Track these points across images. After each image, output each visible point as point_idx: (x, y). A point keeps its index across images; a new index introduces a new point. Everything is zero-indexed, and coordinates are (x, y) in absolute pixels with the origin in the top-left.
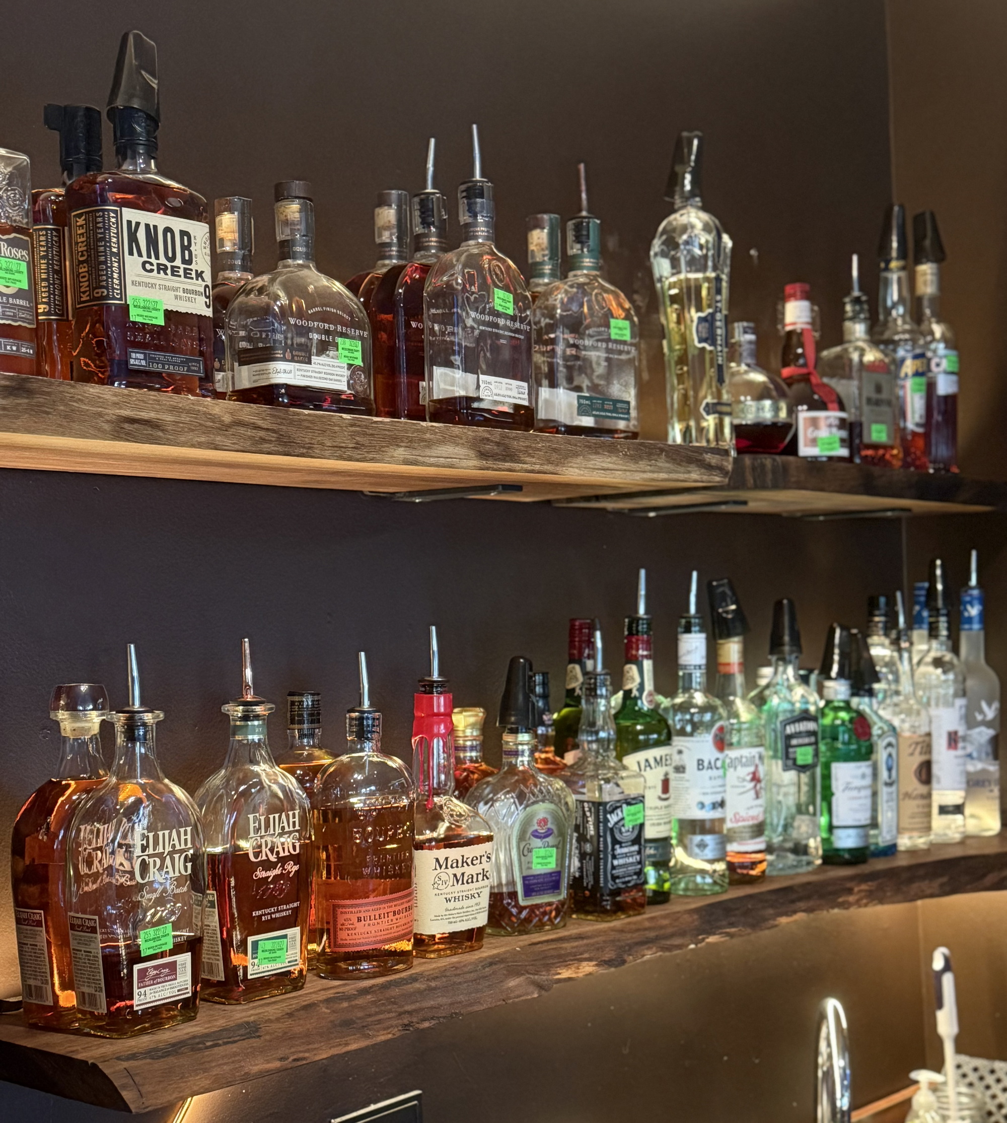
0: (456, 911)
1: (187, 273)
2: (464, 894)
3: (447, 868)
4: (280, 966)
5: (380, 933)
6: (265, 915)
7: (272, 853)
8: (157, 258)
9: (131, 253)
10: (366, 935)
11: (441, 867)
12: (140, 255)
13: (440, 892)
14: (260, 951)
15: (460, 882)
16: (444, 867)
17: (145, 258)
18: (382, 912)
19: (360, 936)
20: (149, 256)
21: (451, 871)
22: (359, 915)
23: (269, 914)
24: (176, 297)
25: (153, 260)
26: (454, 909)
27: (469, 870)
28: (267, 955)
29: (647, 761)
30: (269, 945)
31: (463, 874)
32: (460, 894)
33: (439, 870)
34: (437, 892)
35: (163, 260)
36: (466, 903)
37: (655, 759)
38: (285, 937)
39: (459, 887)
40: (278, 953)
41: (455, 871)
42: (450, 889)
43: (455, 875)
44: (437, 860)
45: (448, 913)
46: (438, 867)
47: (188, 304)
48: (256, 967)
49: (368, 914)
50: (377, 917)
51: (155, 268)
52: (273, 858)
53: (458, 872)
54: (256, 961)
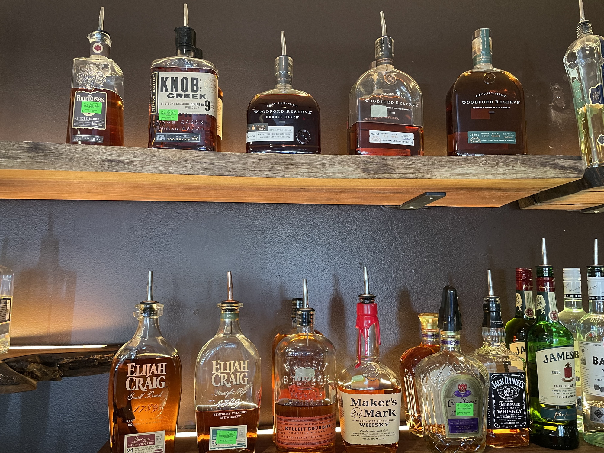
0: (368, 432)
1: (193, 97)
2: (374, 423)
3: (360, 405)
4: (232, 446)
5: (299, 439)
6: (222, 416)
7: (228, 383)
8: (177, 91)
9: (162, 91)
10: (290, 439)
11: (356, 404)
12: (167, 91)
13: (356, 419)
14: (218, 436)
15: (371, 415)
16: (358, 404)
17: (170, 92)
18: (300, 426)
19: (287, 439)
20: (172, 91)
21: (363, 408)
22: (287, 426)
23: (224, 416)
24: (186, 108)
25: (174, 93)
26: (366, 431)
27: (377, 409)
28: (223, 438)
29: (552, 355)
30: (224, 433)
31: (372, 411)
32: (371, 423)
33: (354, 406)
34: (354, 419)
35: (180, 91)
36: (375, 428)
37: (558, 354)
38: (236, 429)
39: (370, 418)
40: (230, 439)
41: (366, 408)
42: (363, 418)
43: (366, 411)
44: (353, 400)
45: (362, 432)
46: (353, 404)
47: (193, 110)
48: (215, 444)
49: (291, 426)
50: (297, 429)
51: (175, 96)
52: (228, 385)
53: (369, 409)
54: (215, 441)
